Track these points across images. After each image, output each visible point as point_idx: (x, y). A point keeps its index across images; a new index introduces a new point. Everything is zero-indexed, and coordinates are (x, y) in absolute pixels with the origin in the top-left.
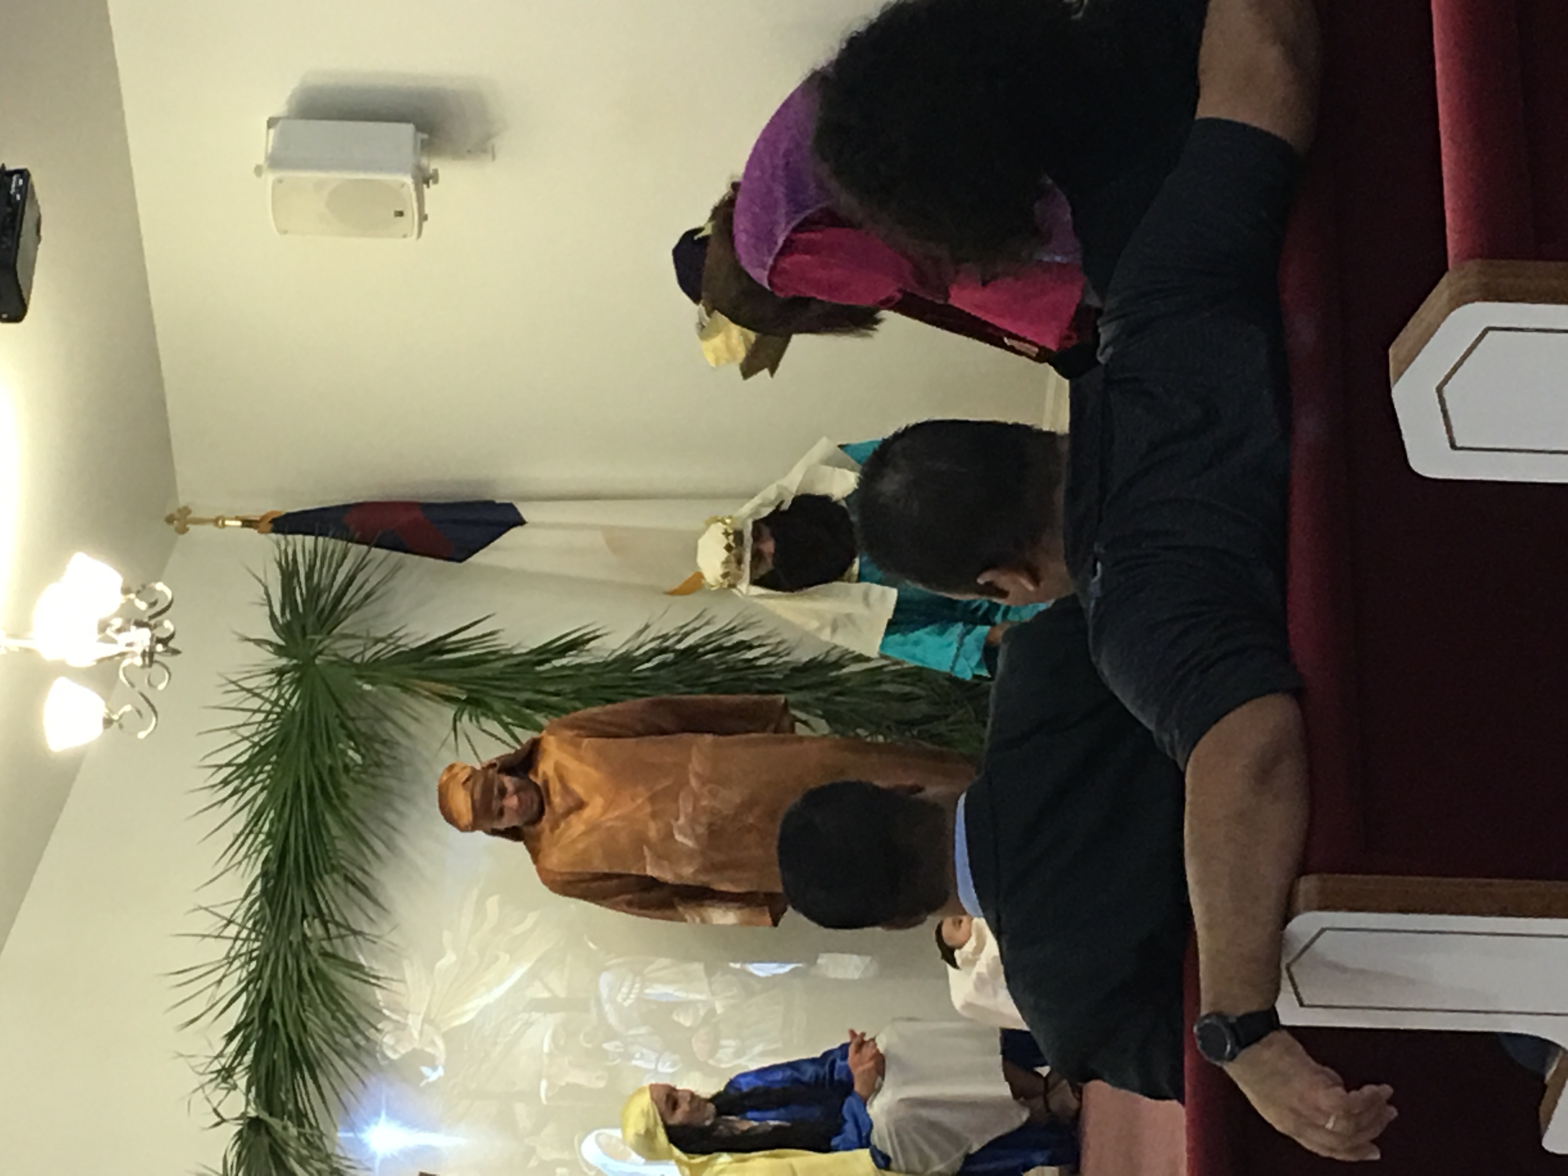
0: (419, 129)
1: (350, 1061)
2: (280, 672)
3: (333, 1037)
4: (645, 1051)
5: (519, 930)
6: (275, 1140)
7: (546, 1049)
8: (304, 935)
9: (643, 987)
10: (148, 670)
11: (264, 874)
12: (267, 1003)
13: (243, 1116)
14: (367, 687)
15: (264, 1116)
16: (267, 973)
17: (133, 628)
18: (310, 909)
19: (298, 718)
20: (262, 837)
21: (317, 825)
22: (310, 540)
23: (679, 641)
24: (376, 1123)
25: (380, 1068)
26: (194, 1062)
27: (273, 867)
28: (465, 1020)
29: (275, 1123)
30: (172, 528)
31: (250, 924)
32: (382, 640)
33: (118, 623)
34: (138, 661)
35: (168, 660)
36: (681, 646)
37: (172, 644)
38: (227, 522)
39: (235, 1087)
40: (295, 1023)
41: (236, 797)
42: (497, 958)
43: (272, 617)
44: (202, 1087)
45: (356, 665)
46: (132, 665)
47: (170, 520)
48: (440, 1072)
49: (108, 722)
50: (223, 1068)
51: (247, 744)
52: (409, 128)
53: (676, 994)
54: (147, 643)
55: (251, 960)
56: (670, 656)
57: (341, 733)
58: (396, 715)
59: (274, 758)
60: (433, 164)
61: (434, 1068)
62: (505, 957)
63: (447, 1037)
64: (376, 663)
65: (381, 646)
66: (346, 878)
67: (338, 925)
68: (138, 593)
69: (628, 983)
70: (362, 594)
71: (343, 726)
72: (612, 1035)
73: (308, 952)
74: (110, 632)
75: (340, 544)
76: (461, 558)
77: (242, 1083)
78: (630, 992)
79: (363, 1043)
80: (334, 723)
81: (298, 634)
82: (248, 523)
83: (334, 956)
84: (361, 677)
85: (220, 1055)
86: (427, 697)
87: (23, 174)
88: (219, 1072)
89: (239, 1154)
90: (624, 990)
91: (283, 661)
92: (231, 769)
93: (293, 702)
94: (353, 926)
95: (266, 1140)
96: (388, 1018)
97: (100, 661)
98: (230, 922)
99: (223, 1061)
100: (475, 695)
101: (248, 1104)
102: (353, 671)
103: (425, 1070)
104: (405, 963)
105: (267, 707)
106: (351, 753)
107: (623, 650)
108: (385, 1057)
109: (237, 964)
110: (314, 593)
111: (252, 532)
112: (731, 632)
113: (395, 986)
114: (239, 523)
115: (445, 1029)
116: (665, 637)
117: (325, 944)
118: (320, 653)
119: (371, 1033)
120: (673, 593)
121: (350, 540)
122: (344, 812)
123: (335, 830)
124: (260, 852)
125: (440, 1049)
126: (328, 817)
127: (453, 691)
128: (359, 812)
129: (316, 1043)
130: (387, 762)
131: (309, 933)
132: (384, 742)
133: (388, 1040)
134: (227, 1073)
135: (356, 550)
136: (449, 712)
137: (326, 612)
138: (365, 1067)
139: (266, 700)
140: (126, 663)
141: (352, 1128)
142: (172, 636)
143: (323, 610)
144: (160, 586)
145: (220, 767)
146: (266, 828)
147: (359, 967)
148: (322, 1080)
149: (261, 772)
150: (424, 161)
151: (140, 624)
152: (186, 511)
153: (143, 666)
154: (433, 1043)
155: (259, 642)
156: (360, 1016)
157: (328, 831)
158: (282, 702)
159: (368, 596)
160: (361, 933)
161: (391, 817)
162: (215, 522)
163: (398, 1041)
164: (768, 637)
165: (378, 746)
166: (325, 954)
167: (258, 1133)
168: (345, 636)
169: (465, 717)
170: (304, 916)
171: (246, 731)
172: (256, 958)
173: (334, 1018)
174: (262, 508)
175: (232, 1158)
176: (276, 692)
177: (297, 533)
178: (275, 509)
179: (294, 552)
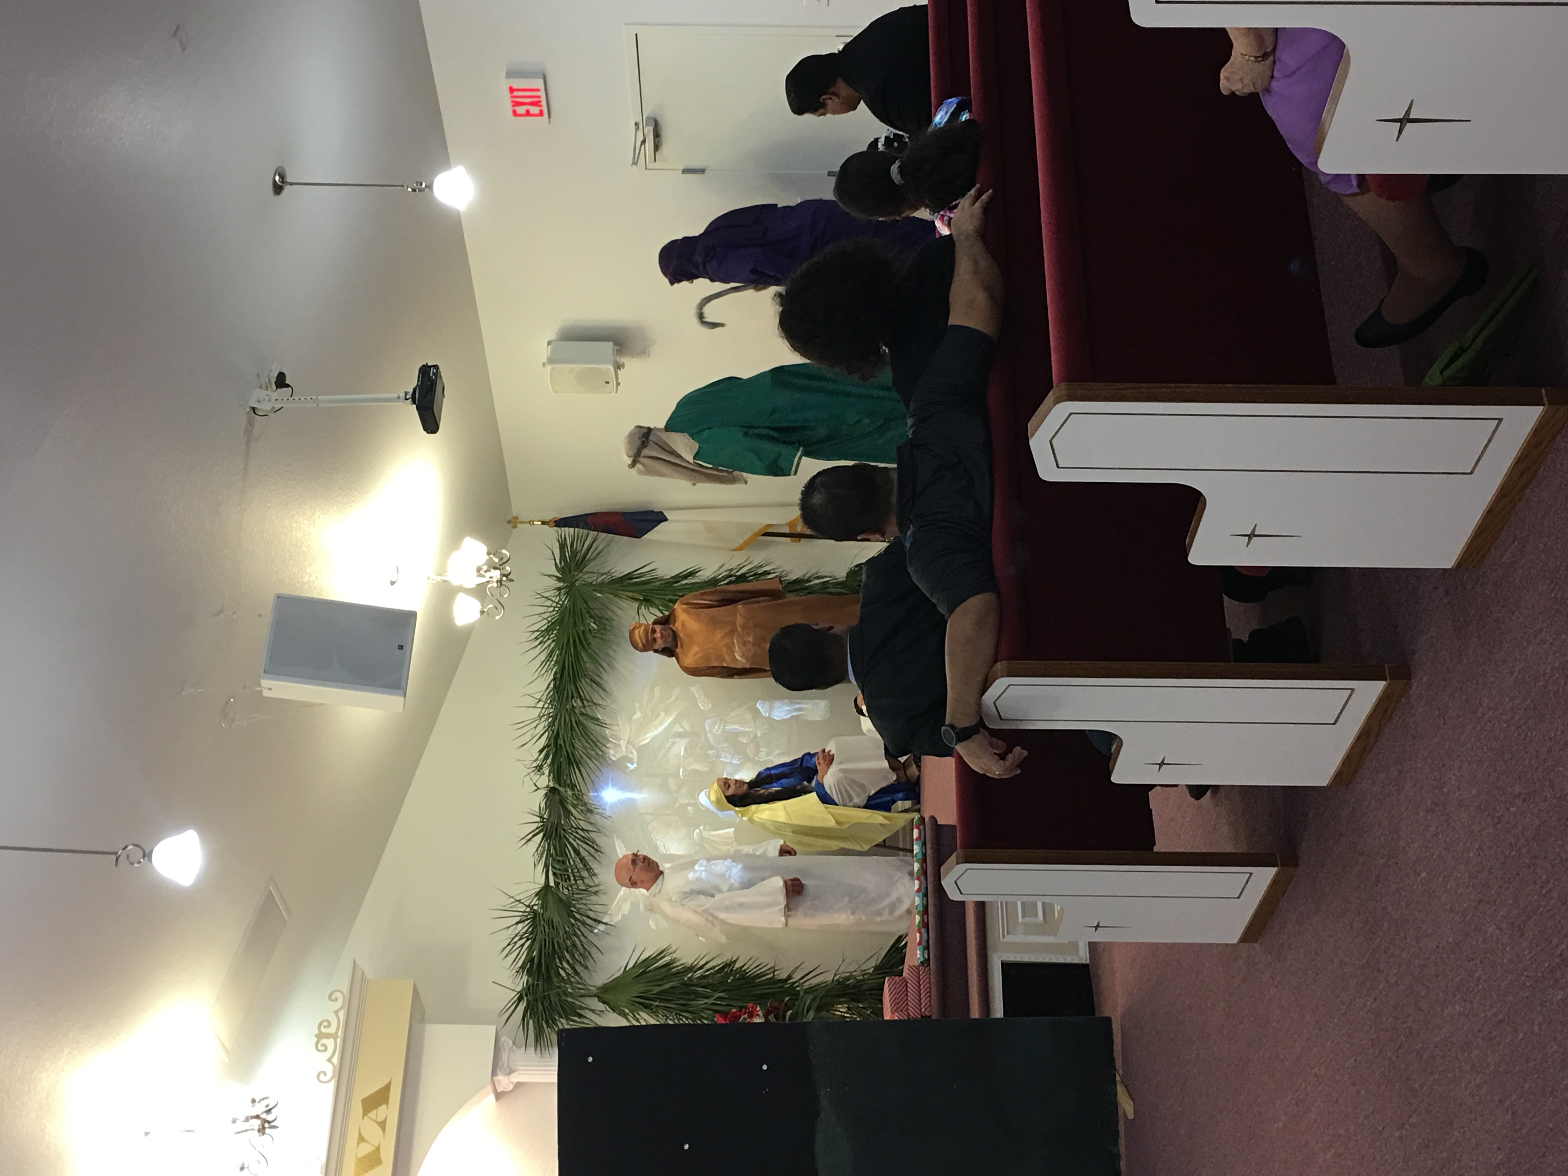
0: (615, 344)
1: (595, 761)
2: (559, 589)
3: (586, 750)
4: (726, 754)
5: (669, 701)
6: (562, 796)
7: (682, 754)
8: (573, 706)
9: (725, 726)
10: (499, 589)
11: (555, 679)
12: (557, 736)
13: (547, 786)
14: (599, 595)
15: (557, 786)
16: (557, 724)
17: (492, 570)
18: (575, 694)
19: (568, 609)
20: (553, 663)
21: (577, 656)
22: (572, 530)
23: (737, 572)
24: (608, 789)
25: (609, 765)
26: (525, 763)
27: (559, 676)
28: (646, 742)
29: (561, 789)
30: (510, 526)
31: (549, 701)
32: (605, 574)
33: (485, 568)
34: (495, 585)
35: (509, 584)
36: (738, 574)
37: (509, 577)
38: (535, 523)
39: (543, 774)
40: (570, 745)
41: (540, 646)
42: (659, 715)
43: (556, 564)
44: (529, 774)
45: (594, 585)
46: (492, 586)
47: (509, 522)
48: (635, 765)
49: (482, 612)
50: (538, 765)
51: (546, 621)
52: (611, 344)
53: (740, 728)
54: (499, 577)
55: (550, 717)
56: (733, 578)
57: (587, 615)
58: (613, 608)
59: (558, 628)
60: (622, 360)
61: (632, 764)
62: (663, 714)
63: (640, 750)
64: (602, 583)
65: (604, 576)
66: (591, 680)
67: (588, 701)
68: (494, 555)
69: (718, 724)
70: (595, 554)
71: (588, 612)
72: (711, 747)
73: (575, 713)
74: (482, 572)
75: (586, 531)
76: (639, 537)
77: (547, 772)
78: (719, 728)
79: (600, 753)
80: (584, 611)
81: (567, 570)
82: (543, 523)
83: (587, 715)
84: (595, 591)
85: (537, 760)
86: (626, 599)
87: (436, 367)
88: (536, 767)
89: (546, 803)
90: (716, 727)
91: (561, 584)
92: (538, 633)
93: (566, 603)
94: (595, 701)
95: (558, 797)
96: (612, 742)
97: (478, 585)
98: (540, 700)
99: (538, 762)
100: (647, 598)
101: (549, 781)
102: (593, 588)
103: (629, 765)
104: (619, 718)
105: (554, 605)
106: (592, 624)
107: (713, 576)
108: (611, 759)
109: (543, 719)
110: (574, 553)
111: (546, 527)
112: (761, 566)
113: (615, 728)
114: (540, 523)
115: (637, 746)
116: (732, 570)
117: (582, 709)
118: (577, 580)
119: (604, 748)
120: (733, 550)
121: (589, 529)
122: (589, 650)
123: (586, 659)
124: (552, 669)
125: (635, 755)
126: (583, 654)
127: (637, 596)
128: (597, 651)
129: (580, 753)
130: (608, 628)
131: (575, 705)
132: (607, 619)
133: (611, 752)
134: (539, 768)
135: (593, 534)
136: (636, 605)
137: (580, 562)
138: (600, 763)
139: (554, 602)
140: (490, 586)
141: (596, 791)
142: (510, 574)
143: (578, 560)
144: (504, 551)
145: (534, 632)
146: (555, 659)
147: (597, 719)
148: (582, 769)
149: (552, 634)
150: (618, 359)
151: (495, 568)
152: (516, 518)
153: (498, 587)
154: (632, 753)
155: (550, 576)
156: (599, 741)
157: (583, 660)
158: (561, 603)
159: (599, 554)
160: (599, 705)
161: (611, 652)
162: (529, 522)
163: (616, 752)
164: (778, 568)
165: (604, 621)
166: (582, 714)
167: (554, 793)
168: (588, 573)
169: (643, 607)
170: (573, 697)
171: (545, 616)
172: (552, 716)
173: (587, 742)
174: (550, 516)
175: (543, 805)
176: (558, 598)
177: (566, 527)
178: (556, 516)
179: (565, 535)
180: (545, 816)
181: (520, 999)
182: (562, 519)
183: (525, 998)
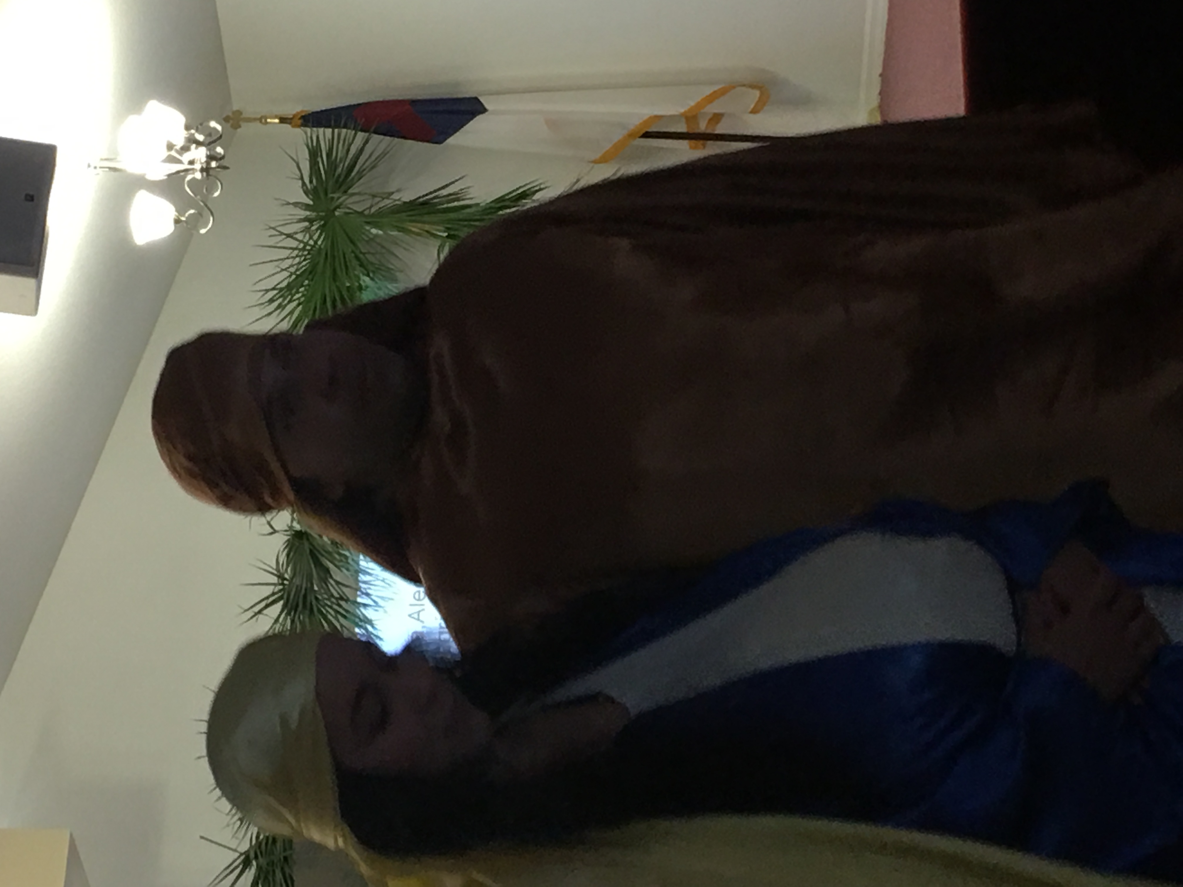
2: (309, 220)
6: (313, 546)
10: (206, 182)
13: (291, 528)
14: (374, 231)
15: (305, 529)
17: (193, 147)
19: (323, 254)
22: (329, 131)
30: (228, 125)
33: (182, 147)
34: (198, 176)
35: (221, 174)
37: (222, 163)
38: (269, 120)
41: (279, 311)
43: (304, 184)
45: (365, 216)
46: (194, 179)
47: (227, 119)
49: (177, 221)
51: (286, 274)
54: (204, 159)
57: (355, 263)
58: (398, 250)
59: (306, 283)
64: (380, 214)
65: (386, 200)
68: (197, 128)
71: (357, 258)
74: (176, 151)
75: (351, 132)
76: (440, 141)
80: (350, 256)
81: (322, 195)
84: (368, 223)
86: (418, 234)
89: (288, 555)
91: (311, 215)
92: (275, 292)
93: (319, 243)
95: (306, 545)
97: (169, 175)
100: (452, 233)
101: (293, 519)
102: (363, 219)
105: (301, 246)
106: (363, 278)
110: (332, 165)
111: (287, 127)
114: (277, 121)
118: (338, 207)
120: (595, 162)
121: (356, 129)
127: (437, 230)
132: (388, 270)
135: (363, 135)
136: (435, 245)
137: (342, 177)
139: (301, 241)
140: (189, 177)
142: (223, 158)
143: (339, 176)
144: (213, 124)
145: (267, 291)
149: (298, 292)
151: (199, 144)
152: (239, 113)
153: (203, 179)
155: (294, 203)
158: (311, 242)
159: (372, 165)
162: (260, 120)
165: (382, 273)
167: (301, 541)
168: (356, 195)
171: (286, 264)
174: (293, 109)
175: (283, 558)
176: (308, 236)
177: (321, 127)
178: (305, 109)
179: (318, 138)
180: (286, 576)
181: (246, 864)
182: (313, 113)
183: (254, 863)
